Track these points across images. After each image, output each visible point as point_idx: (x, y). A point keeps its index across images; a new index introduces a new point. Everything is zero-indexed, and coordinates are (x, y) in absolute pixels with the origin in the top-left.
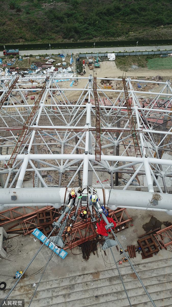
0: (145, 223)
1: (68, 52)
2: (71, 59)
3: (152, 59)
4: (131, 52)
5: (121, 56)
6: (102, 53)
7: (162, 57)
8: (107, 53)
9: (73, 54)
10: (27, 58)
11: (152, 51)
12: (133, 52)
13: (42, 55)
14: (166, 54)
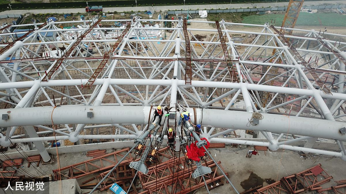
0: (243, 180)
1: (156, 9)
2: (159, 16)
3: (248, 17)
4: (224, 9)
5: (213, 13)
6: (192, 10)
7: (259, 15)
8: (198, 10)
9: (161, 11)
10: (111, 15)
11: (248, 8)
12: (227, 9)
13: (128, 12)
14: (263, 11)
